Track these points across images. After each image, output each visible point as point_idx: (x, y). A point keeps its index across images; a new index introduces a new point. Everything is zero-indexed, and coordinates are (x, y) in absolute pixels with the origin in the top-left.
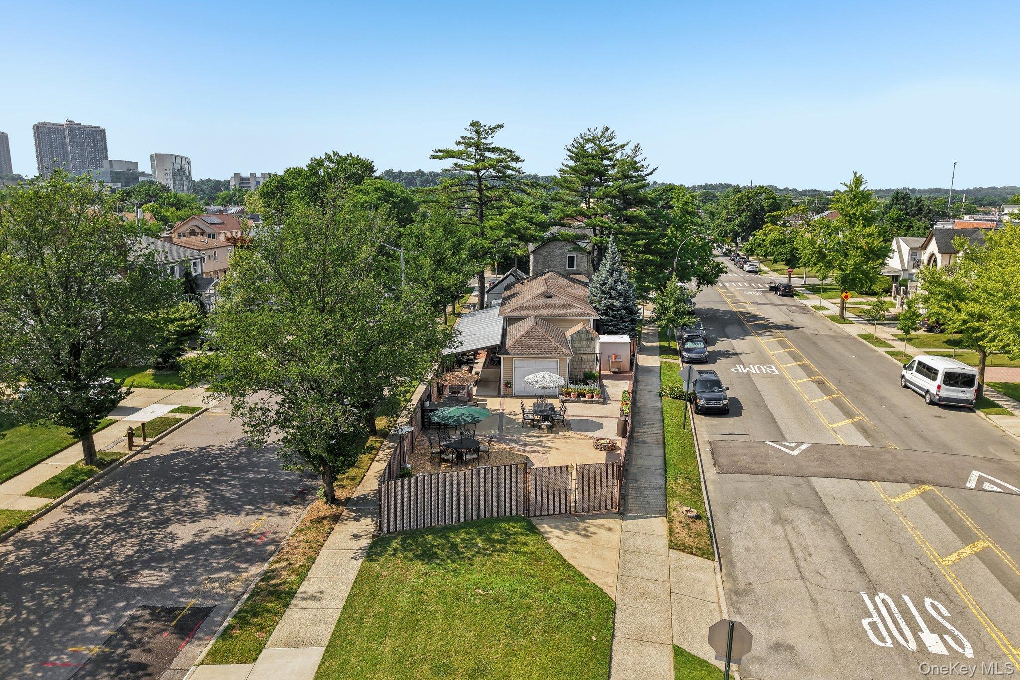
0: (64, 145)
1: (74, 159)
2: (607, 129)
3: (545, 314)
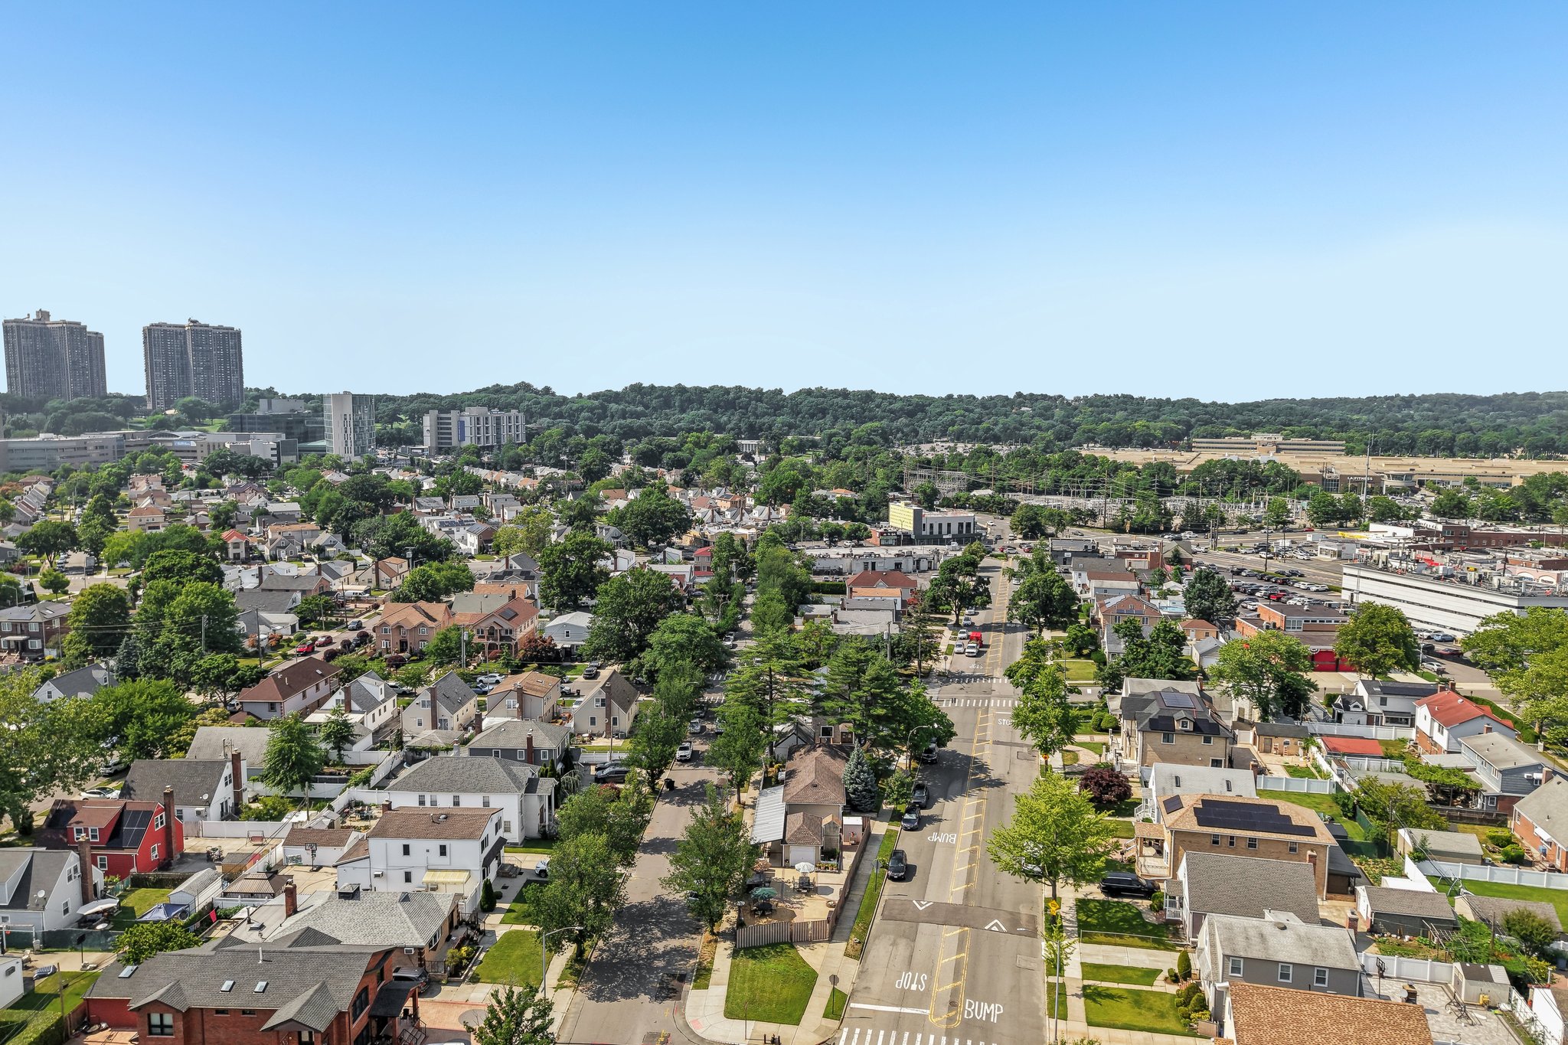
0: (184, 354)
1: (197, 374)
3: (811, 801)
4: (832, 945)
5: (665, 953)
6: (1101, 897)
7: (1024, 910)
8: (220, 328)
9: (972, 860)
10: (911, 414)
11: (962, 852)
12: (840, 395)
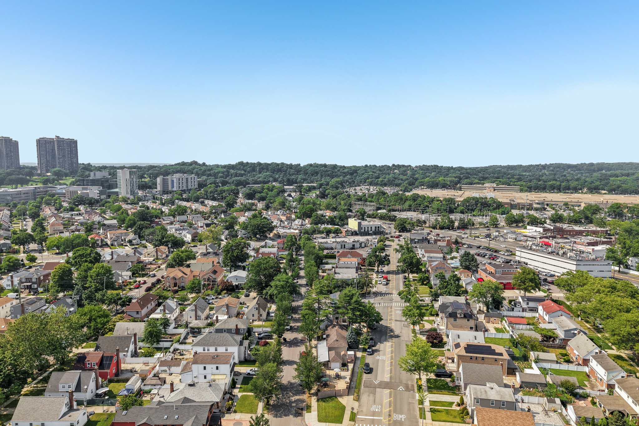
0: (53, 150)
1: (59, 158)
3: (336, 346)
4: (349, 397)
5: (295, 401)
6: (435, 377)
7: (410, 383)
8: (68, 139)
9: (391, 365)
10: (351, 174)
11: (388, 363)
12: (323, 166)
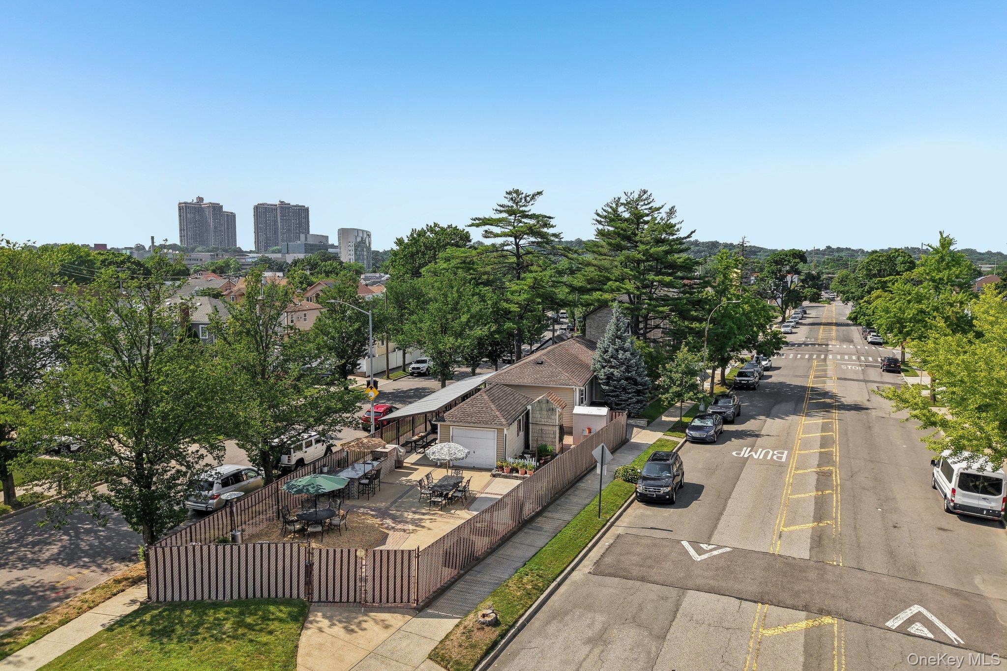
0: (276, 222)
1: (283, 234)
2: (645, 192)
8: (297, 206)
9: (823, 480)
